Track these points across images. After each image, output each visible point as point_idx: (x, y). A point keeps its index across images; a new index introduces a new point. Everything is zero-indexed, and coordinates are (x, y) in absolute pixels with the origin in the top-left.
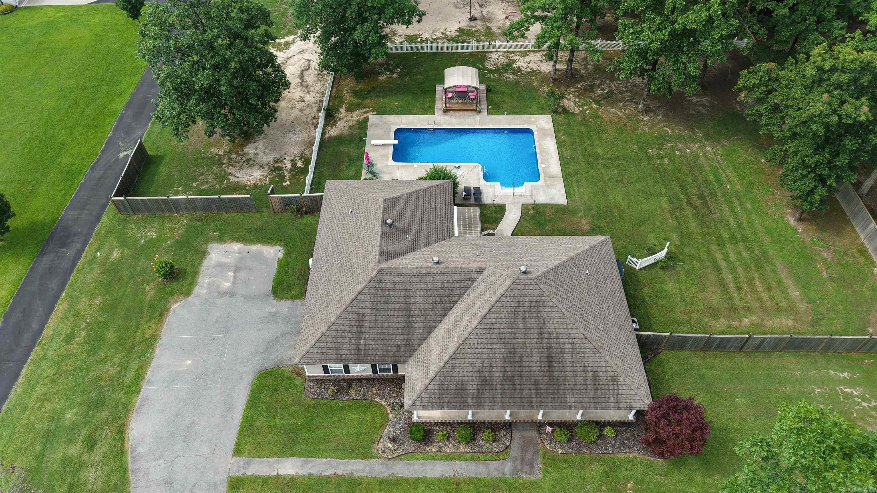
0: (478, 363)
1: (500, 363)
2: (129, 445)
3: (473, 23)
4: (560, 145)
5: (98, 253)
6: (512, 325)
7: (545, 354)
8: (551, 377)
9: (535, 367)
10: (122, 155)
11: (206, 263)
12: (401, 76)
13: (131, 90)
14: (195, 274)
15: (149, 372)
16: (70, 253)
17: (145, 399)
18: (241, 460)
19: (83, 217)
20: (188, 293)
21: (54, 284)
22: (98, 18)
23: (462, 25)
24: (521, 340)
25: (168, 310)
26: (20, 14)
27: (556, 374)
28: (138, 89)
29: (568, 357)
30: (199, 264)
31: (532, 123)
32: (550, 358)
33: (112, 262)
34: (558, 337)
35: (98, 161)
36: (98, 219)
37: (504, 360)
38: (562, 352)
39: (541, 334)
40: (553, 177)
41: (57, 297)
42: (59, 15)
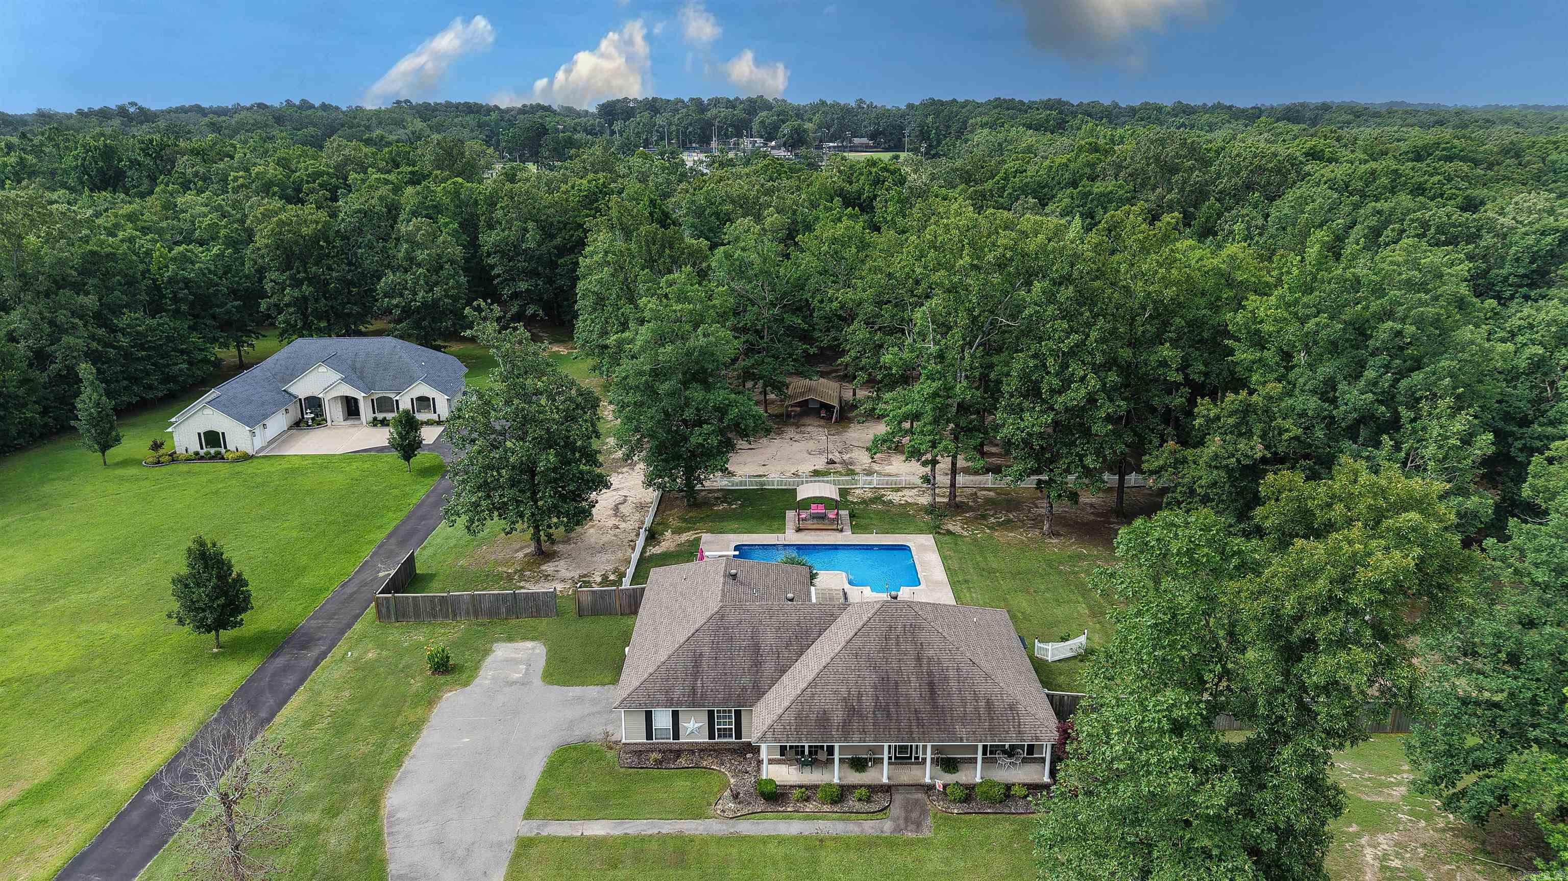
0: (844, 690)
1: (871, 691)
2: (384, 812)
3: (830, 466)
4: (944, 559)
5: (350, 653)
6: (884, 649)
7: (926, 680)
8: (935, 706)
9: (915, 694)
10: (381, 574)
11: (489, 659)
12: (741, 506)
13: (394, 524)
14: (477, 668)
15: (413, 750)
16: (312, 654)
17: (407, 772)
18: (534, 823)
19: (330, 625)
20: (466, 684)
21: (290, 680)
22: (355, 465)
23: (817, 468)
24: (895, 665)
25: (440, 698)
26: (255, 462)
27: (940, 702)
28: (403, 522)
29: (953, 683)
30: (480, 660)
31: (909, 541)
32: (931, 685)
33: (366, 662)
34: (939, 662)
35: (350, 580)
36: (349, 626)
37: (875, 687)
38: (946, 678)
39: (919, 659)
40: (937, 583)
41: (293, 691)
42: (306, 462)
